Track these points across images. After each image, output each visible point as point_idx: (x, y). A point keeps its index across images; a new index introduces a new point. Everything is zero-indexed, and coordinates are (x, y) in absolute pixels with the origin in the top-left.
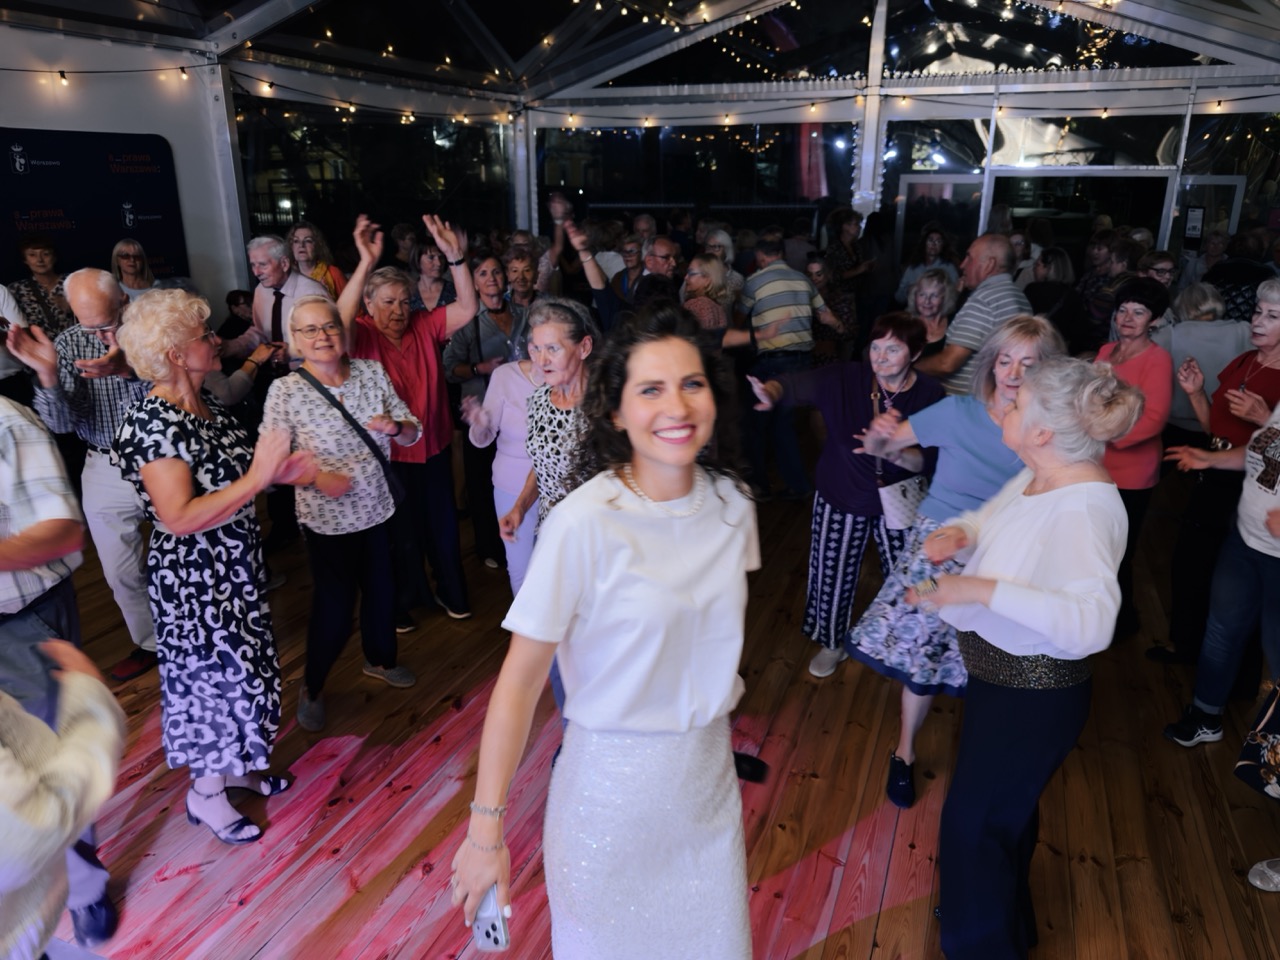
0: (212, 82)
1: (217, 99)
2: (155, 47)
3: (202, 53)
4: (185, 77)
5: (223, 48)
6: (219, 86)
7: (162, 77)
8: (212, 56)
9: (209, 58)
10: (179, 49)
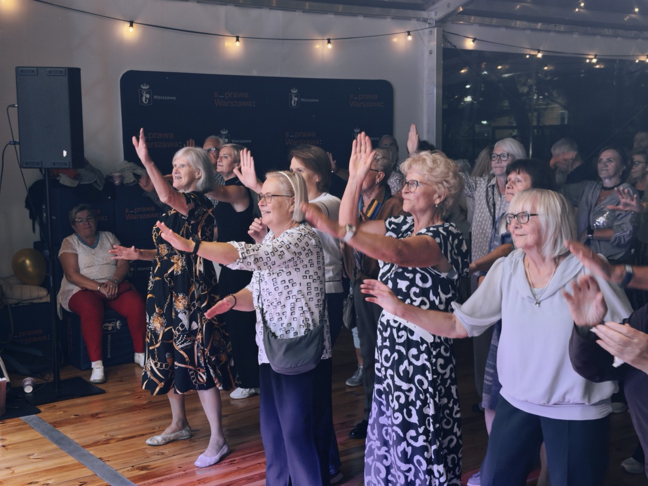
0: (429, 41)
1: (431, 53)
2: (392, 18)
3: (425, 20)
4: (410, 38)
5: (440, 15)
6: (434, 44)
7: (395, 40)
8: (432, 22)
9: (429, 24)
10: (409, 19)
